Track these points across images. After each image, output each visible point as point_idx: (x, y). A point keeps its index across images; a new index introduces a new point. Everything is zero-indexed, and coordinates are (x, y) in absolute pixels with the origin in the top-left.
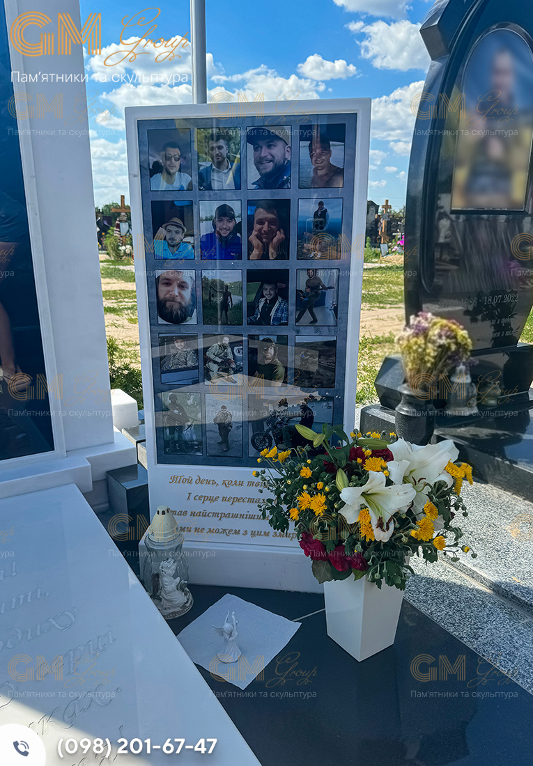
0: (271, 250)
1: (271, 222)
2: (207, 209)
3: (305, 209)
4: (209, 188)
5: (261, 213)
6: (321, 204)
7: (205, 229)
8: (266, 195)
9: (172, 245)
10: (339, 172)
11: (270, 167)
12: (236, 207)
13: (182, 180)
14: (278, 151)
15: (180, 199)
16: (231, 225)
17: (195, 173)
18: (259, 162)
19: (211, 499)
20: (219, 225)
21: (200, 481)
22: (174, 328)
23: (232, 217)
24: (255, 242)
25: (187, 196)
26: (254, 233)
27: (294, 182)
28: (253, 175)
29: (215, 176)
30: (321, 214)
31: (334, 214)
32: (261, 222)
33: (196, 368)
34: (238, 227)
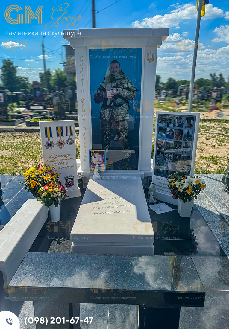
0: (179, 138)
1: (179, 133)
2: (168, 130)
3: (186, 131)
4: (169, 126)
5: (178, 131)
6: (189, 131)
7: (168, 133)
8: (179, 128)
9: (162, 135)
10: (193, 126)
11: (180, 123)
12: (173, 130)
13: (164, 124)
14: (181, 121)
15: (163, 128)
16: (172, 133)
17: (167, 123)
18: (178, 123)
19: (164, 184)
20: (170, 133)
21: (162, 180)
22: (160, 150)
23: (172, 131)
24: (176, 136)
25: (165, 127)
26: (176, 135)
27: (184, 127)
28: (177, 124)
29: (170, 124)
30: (188, 133)
31: (191, 133)
32: (177, 133)
33: (163, 158)
34: (173, 133)
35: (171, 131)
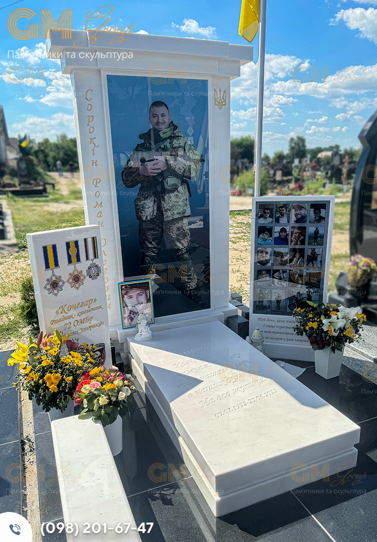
0: (299, 242)
1: (299, 233)
2: (277, 229)
3: (311, 230)
4: (278, 222)
5: (296, 231)
6: (317, 228)
7: (276, 235)
8: (298, 225)
9: (265, 240)
10: (324, 218)
11: (300, 216)
12: (288, 229)
13: (269, 220)
14: (303, 212)
15: (268, 226)
16: (285, 234)
17: (274, 218)
18: (296, 215)
19: (273, 327)
20: (281, 234)
21: (268, 320)
22: (263, 266)
23: (286, 231)
24: (294, 239)
25: (271, 225)
26: (293, 236)
27: (308, 221)
28: (293, 218)
29: (280, 219)
30: (317, 232)
31: (321, 231)
32: (296, 233)
34: (287, 235)
35: (283, 230)
